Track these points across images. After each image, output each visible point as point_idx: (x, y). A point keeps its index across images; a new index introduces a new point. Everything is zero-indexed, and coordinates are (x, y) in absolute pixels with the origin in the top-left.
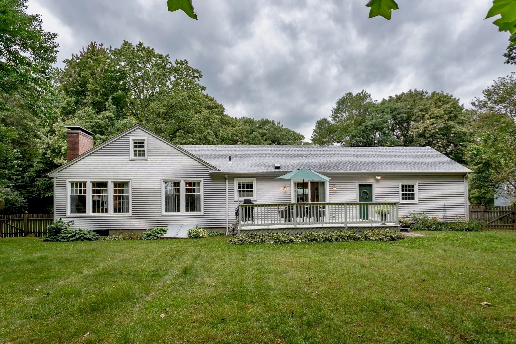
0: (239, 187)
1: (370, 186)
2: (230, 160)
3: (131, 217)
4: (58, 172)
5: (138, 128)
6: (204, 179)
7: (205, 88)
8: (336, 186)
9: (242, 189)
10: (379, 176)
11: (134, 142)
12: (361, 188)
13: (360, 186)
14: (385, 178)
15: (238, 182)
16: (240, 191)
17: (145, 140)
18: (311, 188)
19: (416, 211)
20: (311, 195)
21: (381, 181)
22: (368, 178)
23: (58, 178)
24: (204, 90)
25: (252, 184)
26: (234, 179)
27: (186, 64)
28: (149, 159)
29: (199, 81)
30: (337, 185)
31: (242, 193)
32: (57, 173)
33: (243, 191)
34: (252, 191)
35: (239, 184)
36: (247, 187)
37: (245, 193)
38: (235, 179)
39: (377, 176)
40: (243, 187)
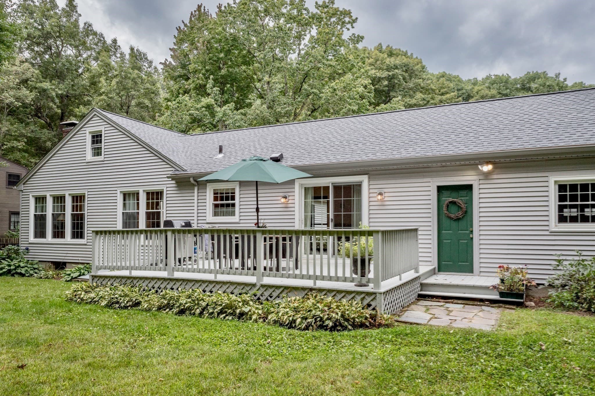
0: (216, 199)
1: (469, 187)
2: (221, 151)
3: (86, 245)
4: (24, 184)
5: (95, 115)
6: (168, 186)
7: (362, 38)
8: (383, 191)
9: (219, 202)
10: (488, 163)
11: (92, 136)
12: (445, 193)
13: (440, 189)
14: (506, 167)
15: (214, 190)
16: (216, 206)
17: (101, 131)
18: (335, 196)
19: (584, 253)
20: (335, 211)
21: (495, 176)
22: (461, 170)
23: (24, 191)
24: (362, 41)
25: (234, 193)
26: (206, 185)
27: (331, 6)
28: (105, 159)
29: (353, 27)
30: (386, 190)
31: (219, 209)
32: (23, 186)
33: (222, 205)
34: (233, 205)
35: (215, 194)
36: (227, 199)
37: (225, 209)
38: (208, 184)
39: (482, 164)
40: (222, 199)
